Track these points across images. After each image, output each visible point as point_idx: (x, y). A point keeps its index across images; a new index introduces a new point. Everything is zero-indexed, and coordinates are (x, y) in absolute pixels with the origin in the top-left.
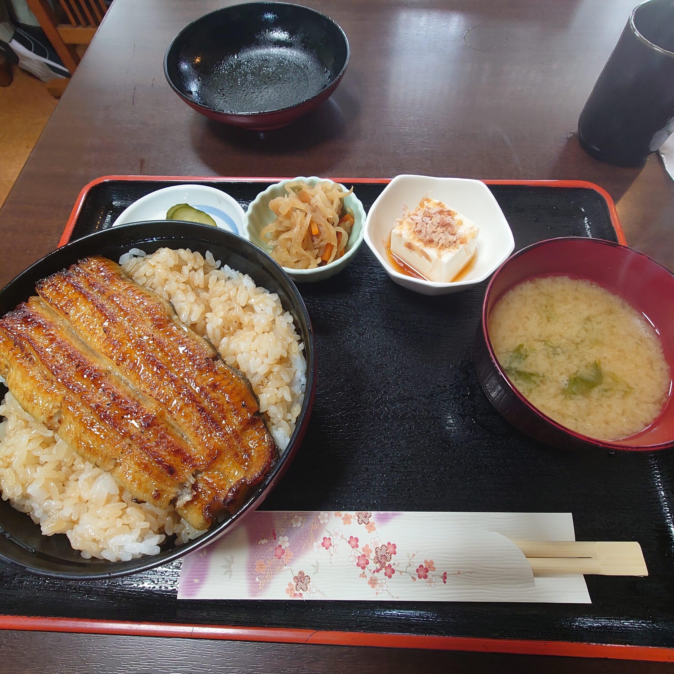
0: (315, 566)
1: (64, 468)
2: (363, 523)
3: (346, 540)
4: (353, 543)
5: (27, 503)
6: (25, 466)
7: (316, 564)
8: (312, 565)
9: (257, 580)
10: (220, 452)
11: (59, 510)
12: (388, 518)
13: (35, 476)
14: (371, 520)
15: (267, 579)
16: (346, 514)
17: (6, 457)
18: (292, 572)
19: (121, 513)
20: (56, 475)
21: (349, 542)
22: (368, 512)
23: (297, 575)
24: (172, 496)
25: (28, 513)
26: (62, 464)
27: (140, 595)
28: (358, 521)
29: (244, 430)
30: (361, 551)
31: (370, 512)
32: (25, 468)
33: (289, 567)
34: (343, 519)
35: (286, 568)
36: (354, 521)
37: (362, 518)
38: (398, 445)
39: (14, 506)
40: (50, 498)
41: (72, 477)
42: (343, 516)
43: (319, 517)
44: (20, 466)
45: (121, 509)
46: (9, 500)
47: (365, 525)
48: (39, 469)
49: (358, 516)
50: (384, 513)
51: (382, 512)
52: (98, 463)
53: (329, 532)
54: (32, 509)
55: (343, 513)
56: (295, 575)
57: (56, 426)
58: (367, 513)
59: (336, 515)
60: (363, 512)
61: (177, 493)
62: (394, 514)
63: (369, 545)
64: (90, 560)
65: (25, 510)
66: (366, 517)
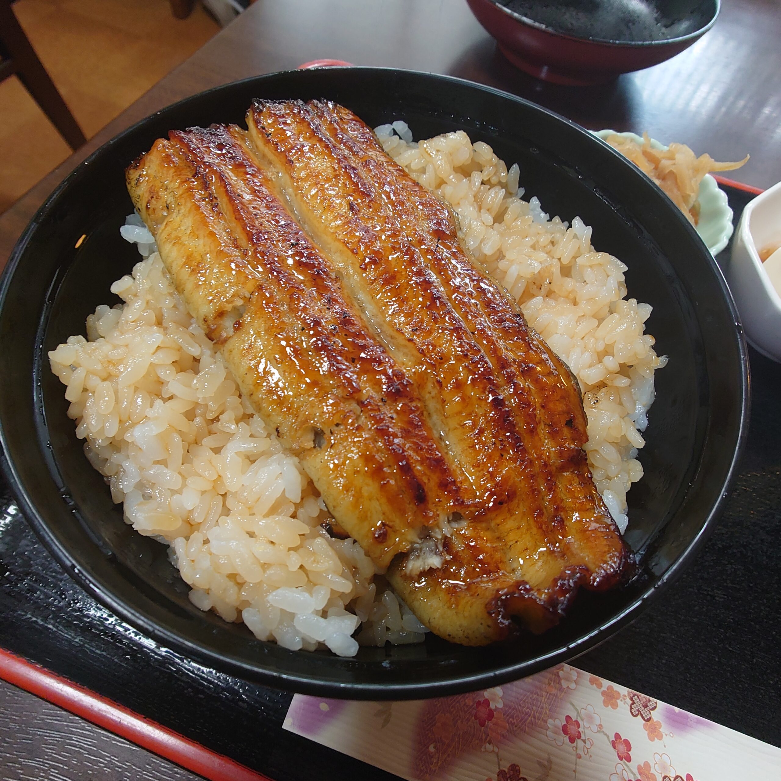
0: (544, 766)
1: (198, 419)
2: (639, 717)
3: (608, 737)
4: (622, 748)
5: (115, 458)
6: (136, 389)
7: (546, 763)
8: (540, 764)
9: (432, 749)
10: (512, 495)
11: (174, 492)
12: (687, 725)
13: (150, 413)
14: (656, 715)
15: (449, 756)
16: (609, 688)
17: (109, 362)
18: (499, 760)
19: (298, 542)
20: (184, 425)
21: (614, 744)
22: (651, 698)
23: (506, 770)
24: (405, 547)
25: (107, 477)
26: (199, 411)
27: (218, 694)
28: (631, 708)
29: (562, 469)
30: (636, 771)
31: (655, 700)
32: (135, 392)
33: (496, 750)
34: (603, 693)
35: (489, 747)
36: (624, 706)
37: (638, 705)
38: (711, 596)
39: (90, 456)
40: (163, 463)
41: (208, 442)
42: (604, 688)
43: (561, 673)
44: (129, 386)
45: (300, 535)
46: (85, 440)
47: (644, 722)
48: (158, 403)
49: (631, 699)
50: (680, 712)
51: (677, 709)
52: (284, 429)
53: (577, 710)
54: (117, 473)
55: (606, 683)
56: (502, 768)
57: (224, 334)
58: (650, 701)
59: (592, 681)
60: (643, 695)
61: (412, 543)
62: (698, 722)
63: (652, 765)
64: (205, 614)
65: (106, 470)
66: (646, 706)
